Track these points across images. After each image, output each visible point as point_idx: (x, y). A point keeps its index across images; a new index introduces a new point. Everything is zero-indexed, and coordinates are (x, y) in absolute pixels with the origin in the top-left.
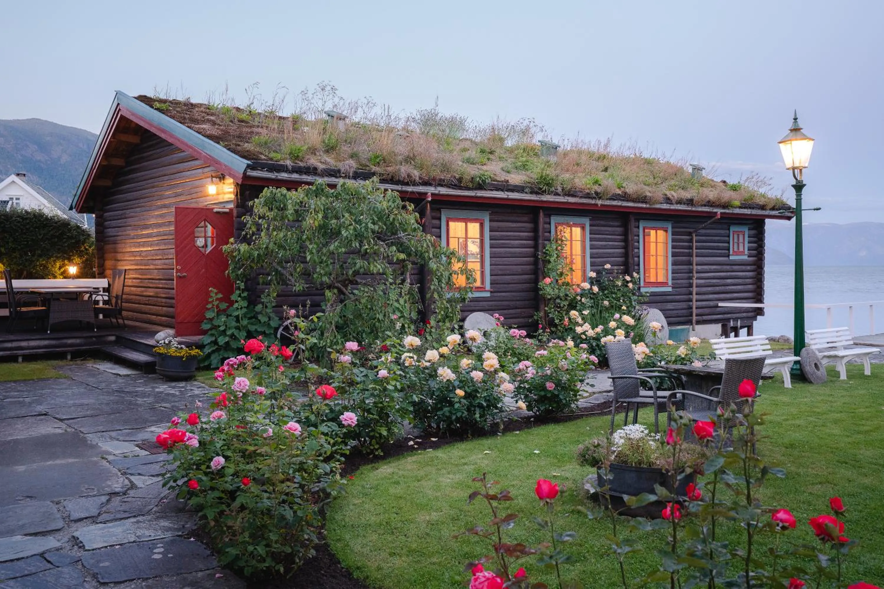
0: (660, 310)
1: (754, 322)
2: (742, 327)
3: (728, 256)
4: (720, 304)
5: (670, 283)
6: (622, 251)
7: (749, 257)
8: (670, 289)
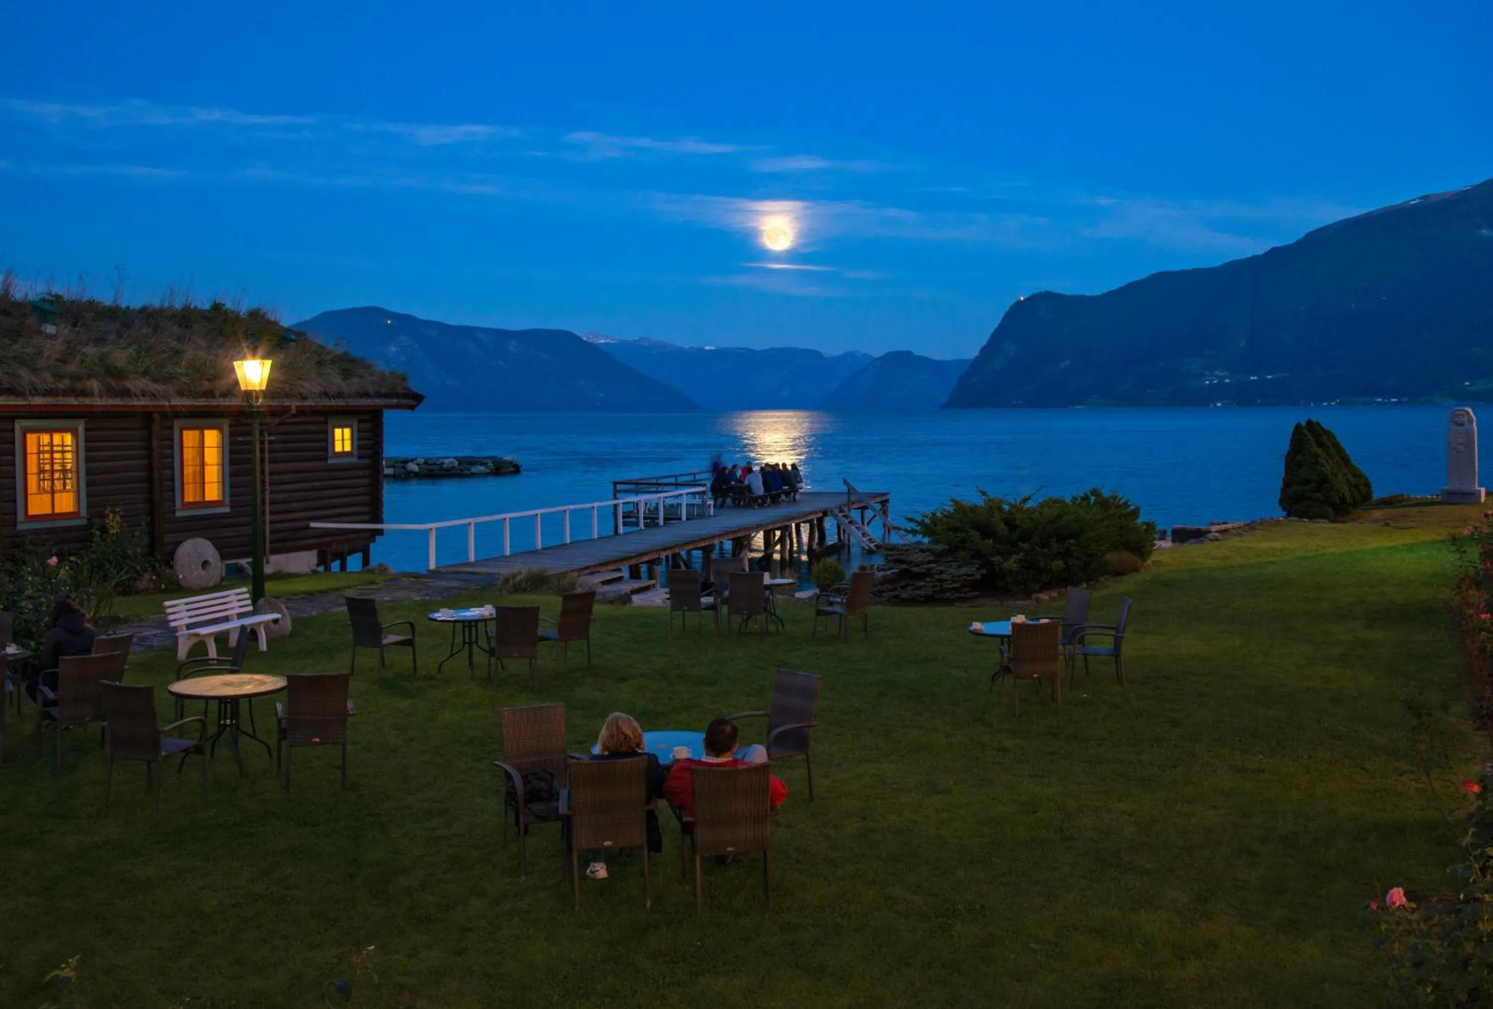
0: (210, 540)
1: (372, 545)
2: (351, 552)
3: (326, 459)
4: (313, 525)
5: (227, 501)
6: (145, 462)
7: (359, 458)
8: (227, 510)
